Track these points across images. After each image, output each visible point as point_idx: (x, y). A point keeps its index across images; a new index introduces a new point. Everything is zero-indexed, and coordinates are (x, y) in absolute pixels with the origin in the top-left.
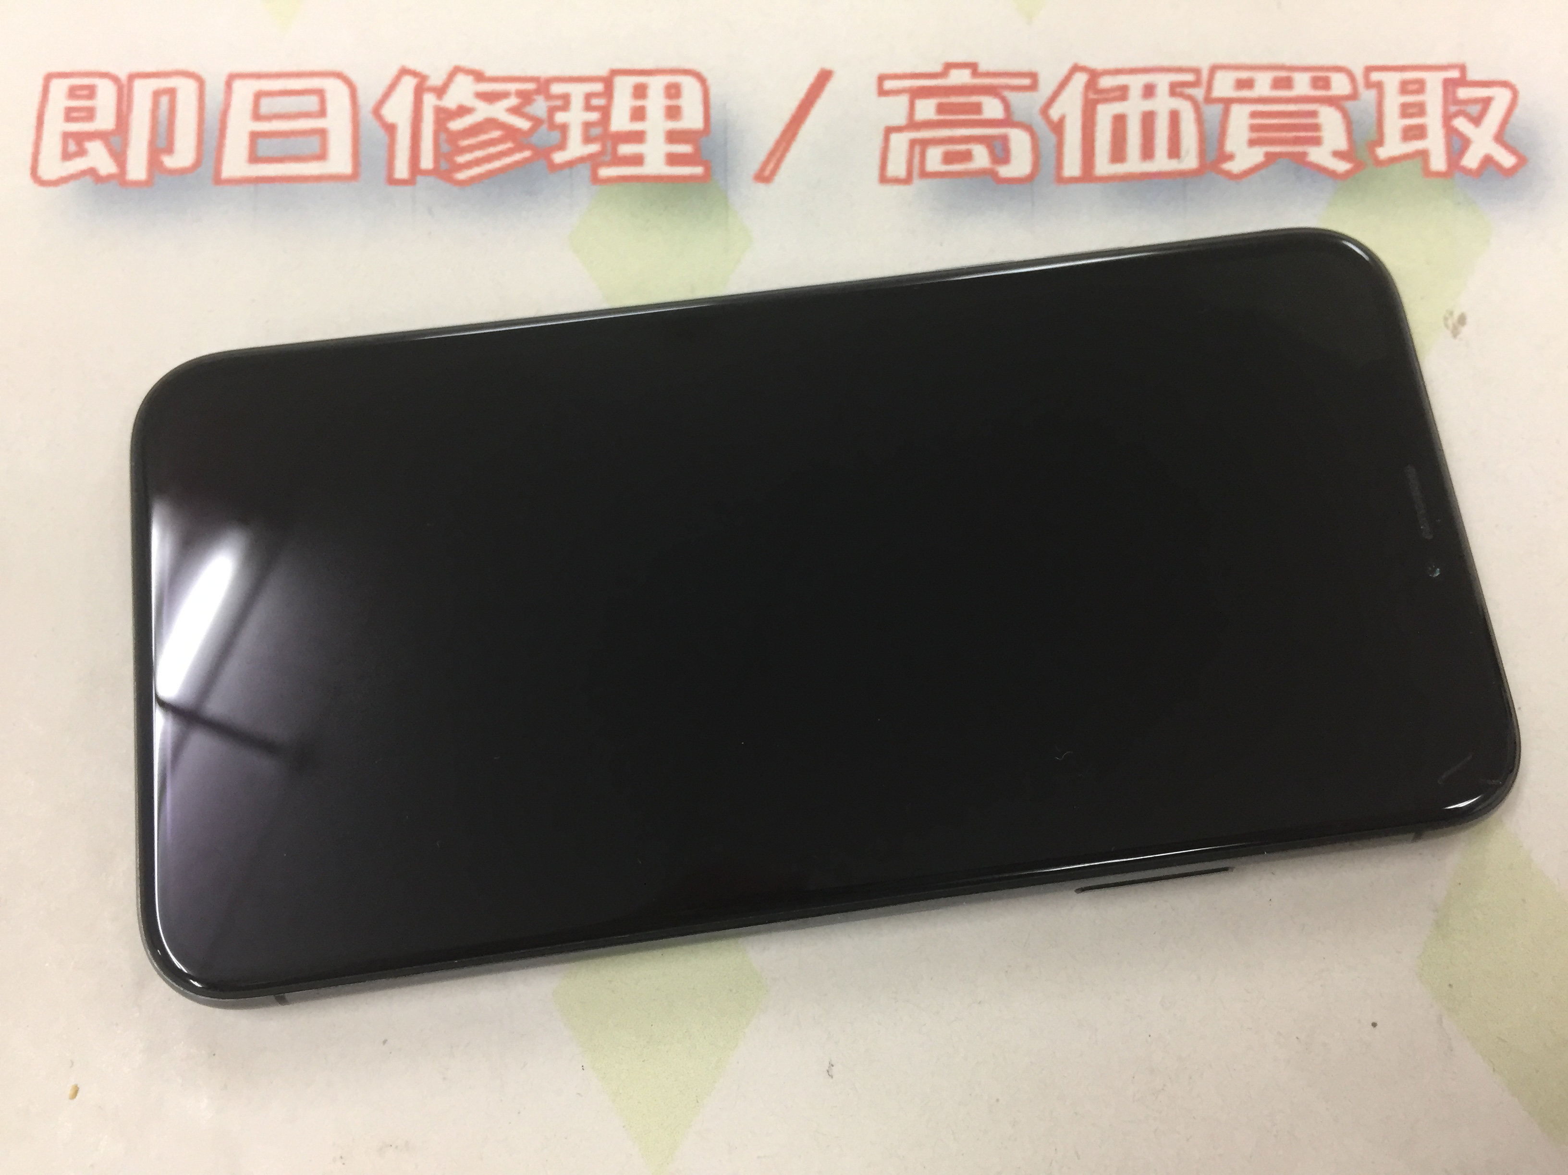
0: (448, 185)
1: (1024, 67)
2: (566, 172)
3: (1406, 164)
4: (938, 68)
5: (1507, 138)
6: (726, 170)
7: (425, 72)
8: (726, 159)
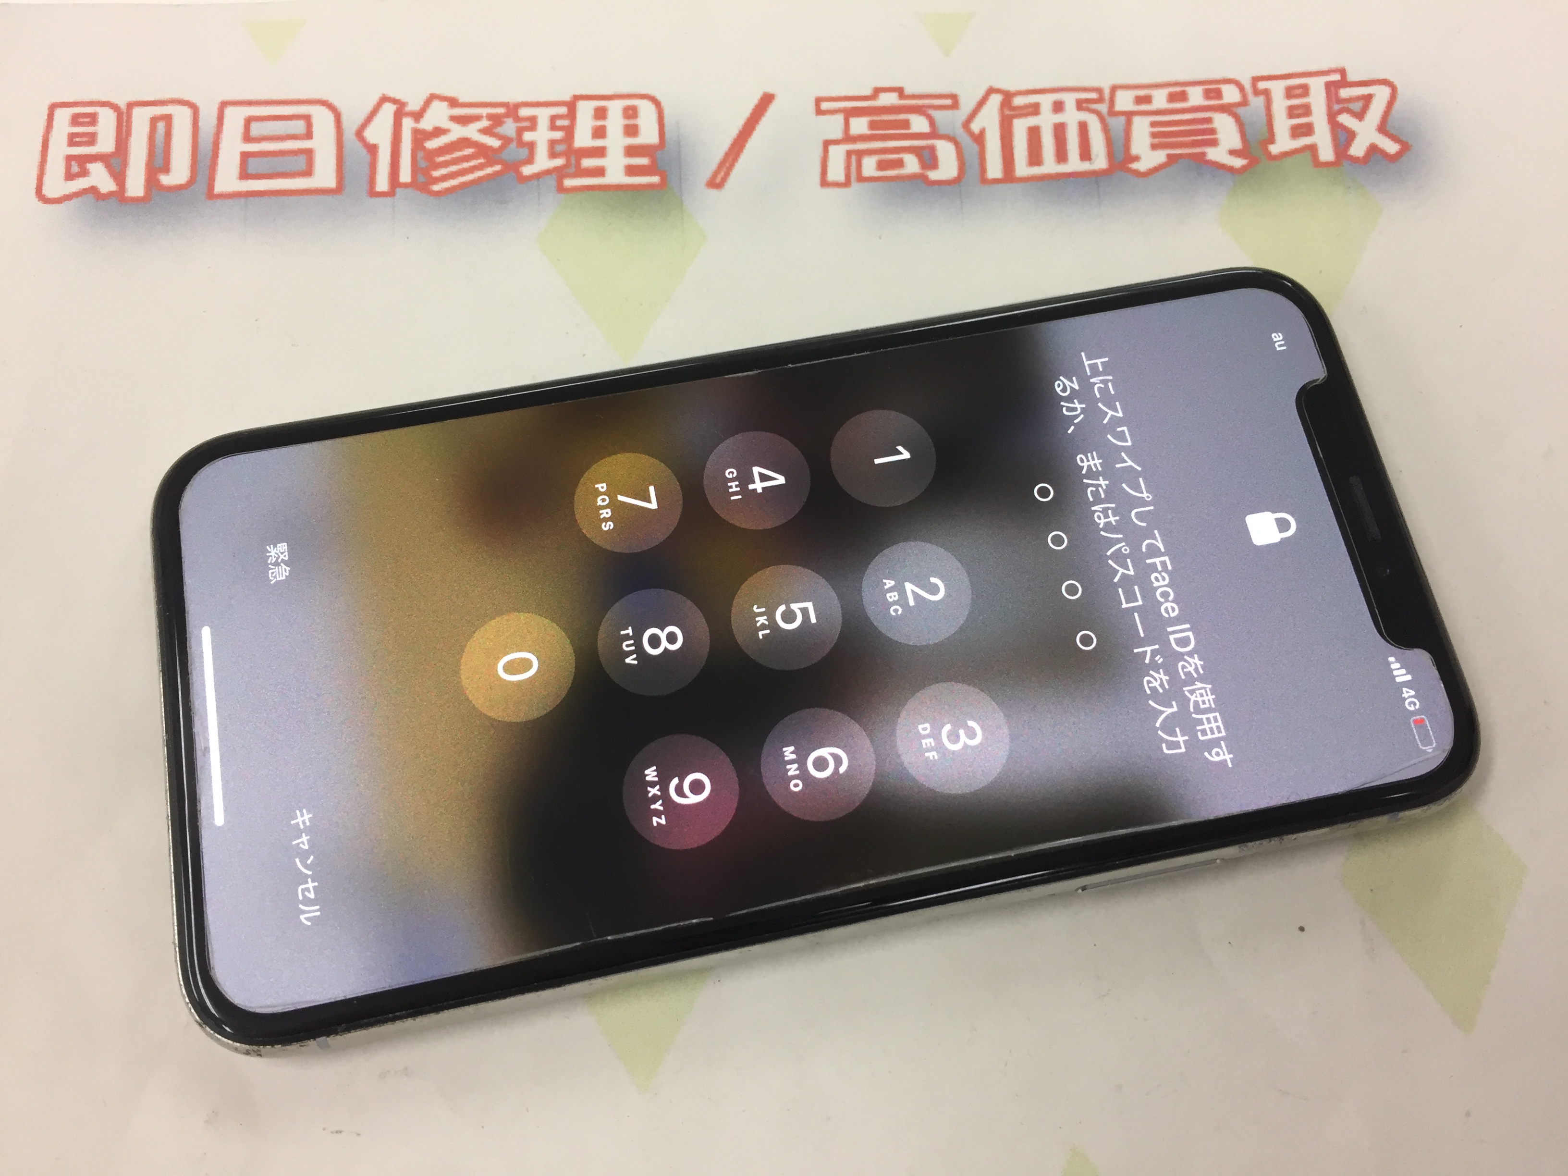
0: (424, 196)
1: (946, 90)
2: (535, 182)
3: (1296, 157)
4: (868, 92)
6: (681, 178)
7: (404, 100)
8: (680, 169)
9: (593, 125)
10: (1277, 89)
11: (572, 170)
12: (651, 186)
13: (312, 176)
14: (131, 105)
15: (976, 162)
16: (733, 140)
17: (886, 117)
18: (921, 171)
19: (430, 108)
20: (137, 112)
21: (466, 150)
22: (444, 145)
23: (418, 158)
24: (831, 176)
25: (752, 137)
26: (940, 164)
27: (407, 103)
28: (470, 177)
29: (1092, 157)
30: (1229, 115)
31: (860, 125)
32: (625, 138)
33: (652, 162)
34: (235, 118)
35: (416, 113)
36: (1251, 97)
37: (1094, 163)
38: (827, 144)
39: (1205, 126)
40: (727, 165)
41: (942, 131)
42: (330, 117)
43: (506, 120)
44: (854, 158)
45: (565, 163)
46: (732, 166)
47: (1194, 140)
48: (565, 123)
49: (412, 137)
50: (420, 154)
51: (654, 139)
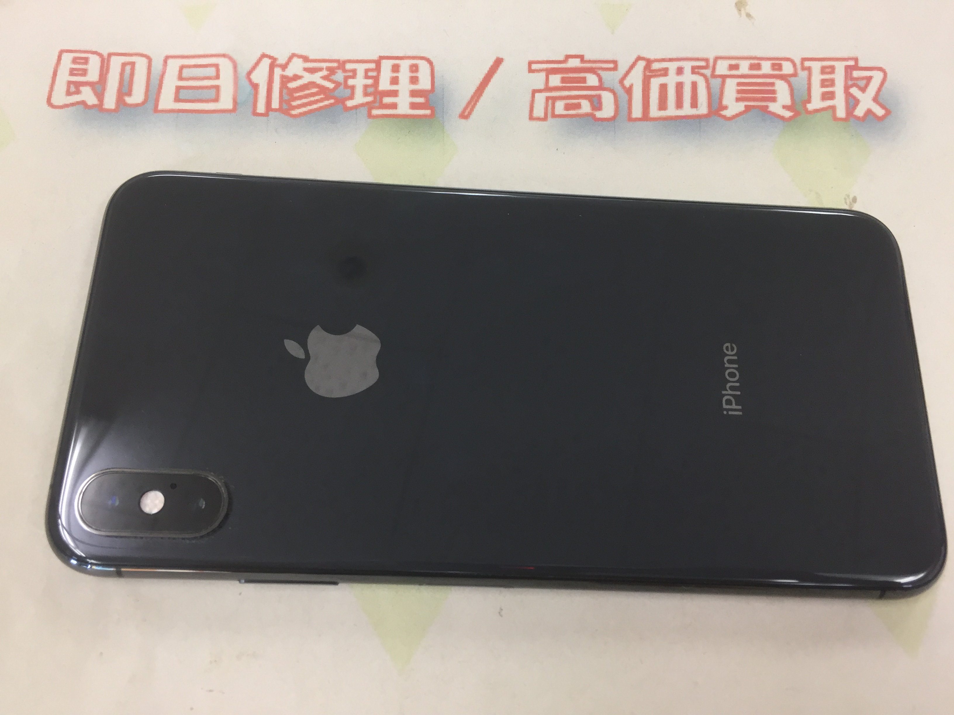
0: (287, 118)
1: (610, 58)
2: (354, 111)
3: (823, 113)
4: (562, 58)
5: (880, 100)
6: (443, 112)
7: (275, 56)
8: (443, 106)
9: (391, 76)
10: (816, 66)
11: (377, 105)
12: (425, 116)
13: (218, 102)
14: (110, 55)
15: (626, 106)
16: (476, 88)
17: (571, 75)
18: (591, 111)
19: (291, 62)
20: (113, 59)
21: (313, 89)
22: (299, 86)
23: (283, 94)
24: (536, 114)
25: (488, 86)
26: (603, 107)
27: (278, 58)
28: (315, 106)
29: (698, 106)
30: (785, 82)
31: (555, 80)
32: (410, 84)
33: (426, 100)
34: (173, 66)
35: (283, 65)
36: (799, 71)
37: (699, 110)
38: (534, 92)
39: (770, 88)
40: (472, 104)
41: (606, 85)
42: (230, 66)
43: (337, 71)
44: (550, 102)
45: (373, 100)
46: (475, 104)
47: (763, 97)
48: (374, 74)
49: (280, 80)
50: (285, 91)
51: (428, 87)
